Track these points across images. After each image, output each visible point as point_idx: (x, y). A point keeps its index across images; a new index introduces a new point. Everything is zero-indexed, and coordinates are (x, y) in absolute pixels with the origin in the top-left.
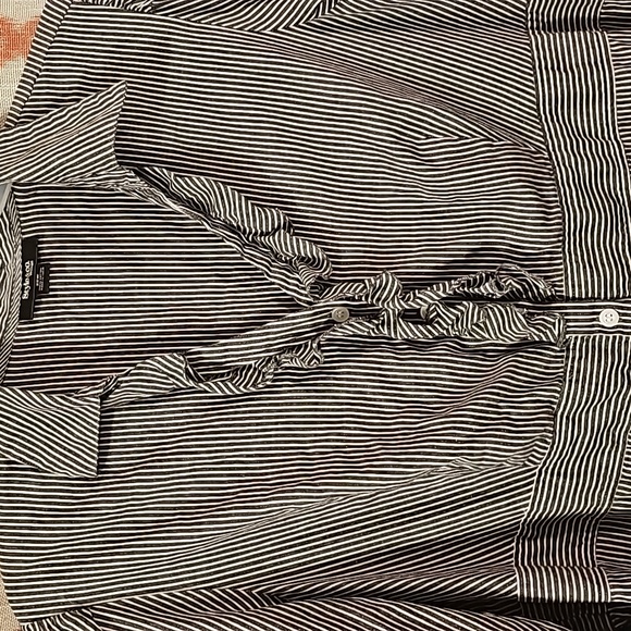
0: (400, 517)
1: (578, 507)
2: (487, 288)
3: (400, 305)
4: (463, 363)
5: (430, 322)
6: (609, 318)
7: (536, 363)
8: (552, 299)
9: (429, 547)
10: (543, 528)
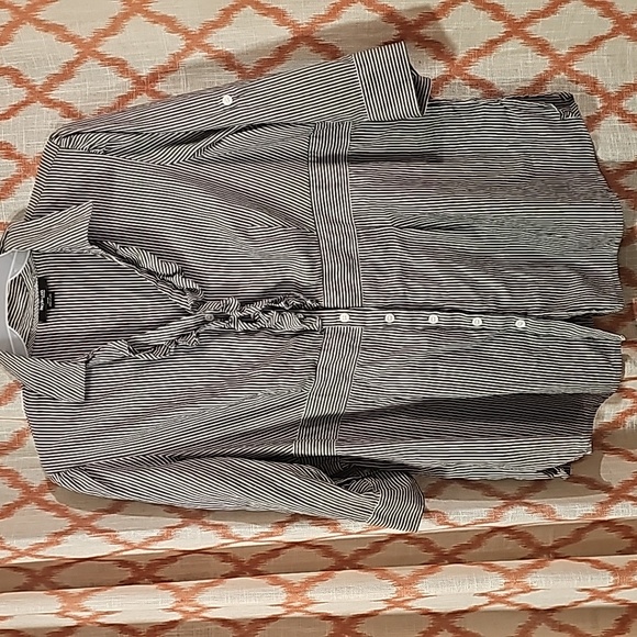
0: (240, 418)
1: (329, 411)
2: (282, 304)
3: (238, 314)
4: (271, 341)
5: (255, 321)
6: (344, 317)
7: (307, 341)
8: (317, 308)
9: (256, 432)
10: (313, 422)
